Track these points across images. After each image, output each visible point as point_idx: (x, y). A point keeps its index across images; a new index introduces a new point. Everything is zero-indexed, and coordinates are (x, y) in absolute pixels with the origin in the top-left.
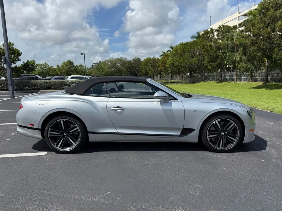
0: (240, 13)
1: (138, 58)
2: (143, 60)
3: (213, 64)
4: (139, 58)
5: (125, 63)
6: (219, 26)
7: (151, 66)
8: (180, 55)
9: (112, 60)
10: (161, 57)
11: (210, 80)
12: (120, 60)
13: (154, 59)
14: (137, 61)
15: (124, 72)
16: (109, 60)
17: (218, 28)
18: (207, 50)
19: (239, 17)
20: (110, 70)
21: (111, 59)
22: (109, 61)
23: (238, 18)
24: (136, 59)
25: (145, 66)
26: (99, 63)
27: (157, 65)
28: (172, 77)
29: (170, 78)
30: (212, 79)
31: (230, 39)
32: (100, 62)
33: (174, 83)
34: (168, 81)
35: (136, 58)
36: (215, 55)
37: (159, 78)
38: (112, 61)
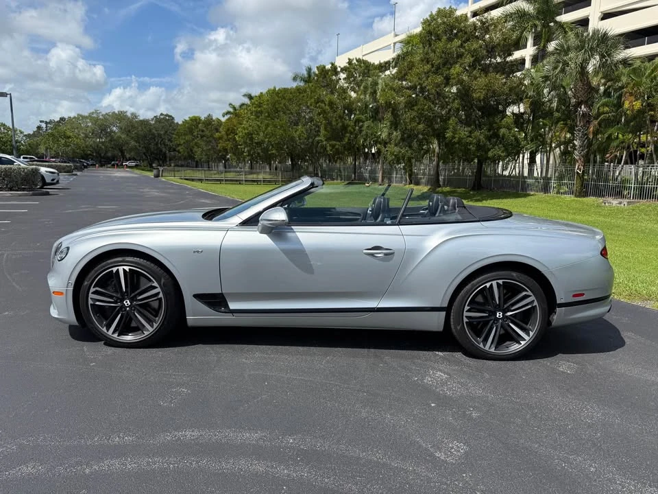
0: (396, 35)
1: (167, 115)
2: (180, 123)
3: (336, 144)
4: (171, 116)
5: (133, 126)
6: (349, 59)
7: (202, 137)
8: (269, 116)
9: (94, 115)
10: (226, 117)
11: (333, 179)
12: (120, 116)
13: (209, 122)
14: (166, 122)
15: (131, 150)
16: (87, 114)
17: (347, 65)
18: (324, 112)
19: (395, 43)
20: (90, 142)
21: (93, 113)
22: (86, 117)
23: (392, 45)
24: (162, 117)
25: (185, 135)
26: (59, 122)
27: (217, 135)
28: (251, 167)
29: (247, 169)
30: (337, 177)
31: (369, 92)
32: (62, 119)
33: (254, 181)
34: (241, 177)
35: (162, 114)
36: (340, 124)
37: (221, 168)
38: (97, 119)
